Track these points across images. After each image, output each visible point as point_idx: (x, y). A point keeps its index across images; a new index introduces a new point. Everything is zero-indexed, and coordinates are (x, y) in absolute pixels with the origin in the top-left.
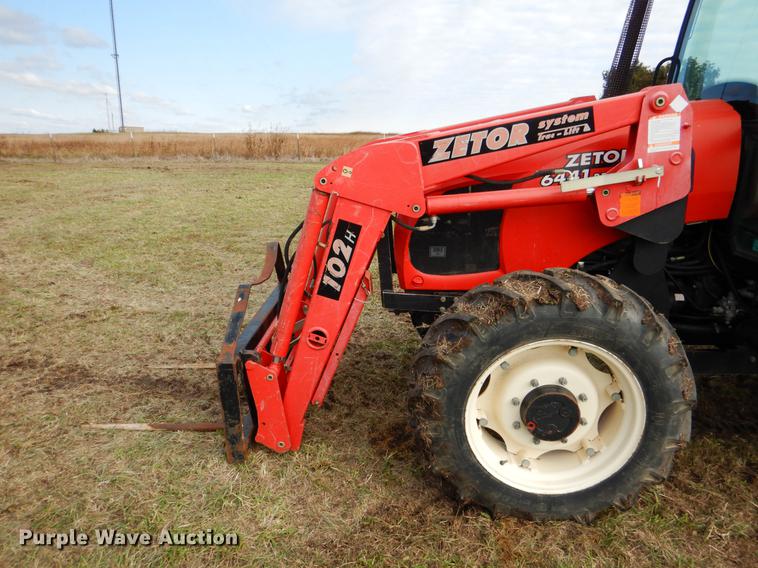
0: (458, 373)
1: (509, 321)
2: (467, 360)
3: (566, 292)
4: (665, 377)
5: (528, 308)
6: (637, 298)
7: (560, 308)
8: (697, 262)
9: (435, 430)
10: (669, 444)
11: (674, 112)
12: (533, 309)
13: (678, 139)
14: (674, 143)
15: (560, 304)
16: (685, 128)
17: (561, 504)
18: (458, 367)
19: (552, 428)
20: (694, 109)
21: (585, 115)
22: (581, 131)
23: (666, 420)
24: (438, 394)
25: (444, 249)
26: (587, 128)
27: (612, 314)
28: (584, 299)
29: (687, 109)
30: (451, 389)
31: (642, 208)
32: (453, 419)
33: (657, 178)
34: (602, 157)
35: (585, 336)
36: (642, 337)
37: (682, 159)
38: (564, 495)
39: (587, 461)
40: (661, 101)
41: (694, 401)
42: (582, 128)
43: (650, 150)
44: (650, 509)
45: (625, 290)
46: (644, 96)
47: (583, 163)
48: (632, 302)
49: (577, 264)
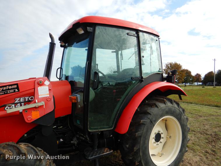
3: (1, 155)
8: (66, 128)
11: (46, 85)
13: (48, 93)
14: (47, 94)
16: (50, 90)
20: (52, 84)
21: (16, 86)
22: (14, 91)
26: (16, 90)
29: (49, 84)
31: (40, 115)
33: (43, 105)
34: (28, 99)
37: (51, 99)
40: (41, 82)
42: (15, 91)
43: (40, 97)
46: (35, 80)
47: (21, 101)
48: (31, 151)
49: (24, 135)
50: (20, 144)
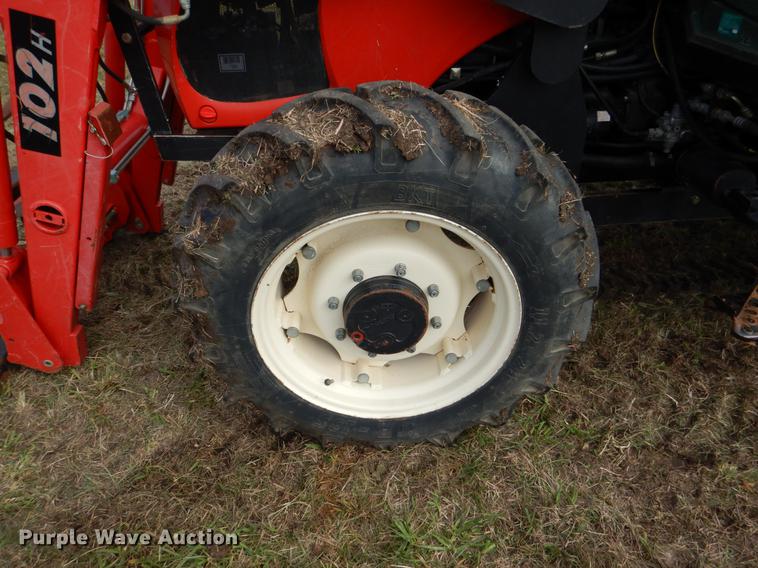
0: (224, 274)
1: (290, 185)
2: (234, 254)
3: (379, 128)
4: (550, 256)
5: (319, 161)
6: (513, 130)
7: (373, 158)
9: (214, 352)
10: (556, 346)
12: (326, 162)
15: (372, 151)
17: (411, 428)
18: (221, 264)
19: (387, 338)
23: (552, 316)
24: (204, 306)
25: (242, 56)
27: (464, 162)
28: (414, 138)
30: (221, 298)
32: (236, 338)
35: (420, 203)
36: (514, 199)
38: (413, 417)
39: (447, 370)
41: (595, 288)
44: (535, 413)
45: (494, 116)
48: (500, 138)
49: (449, 71)
50: (454, 97)
